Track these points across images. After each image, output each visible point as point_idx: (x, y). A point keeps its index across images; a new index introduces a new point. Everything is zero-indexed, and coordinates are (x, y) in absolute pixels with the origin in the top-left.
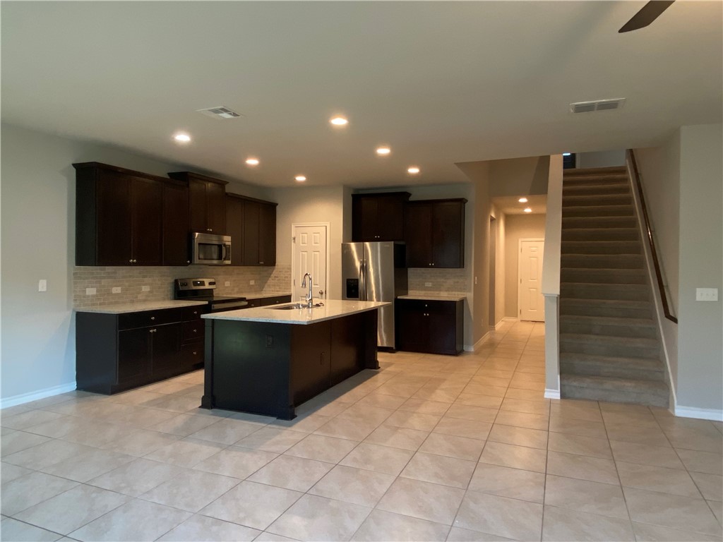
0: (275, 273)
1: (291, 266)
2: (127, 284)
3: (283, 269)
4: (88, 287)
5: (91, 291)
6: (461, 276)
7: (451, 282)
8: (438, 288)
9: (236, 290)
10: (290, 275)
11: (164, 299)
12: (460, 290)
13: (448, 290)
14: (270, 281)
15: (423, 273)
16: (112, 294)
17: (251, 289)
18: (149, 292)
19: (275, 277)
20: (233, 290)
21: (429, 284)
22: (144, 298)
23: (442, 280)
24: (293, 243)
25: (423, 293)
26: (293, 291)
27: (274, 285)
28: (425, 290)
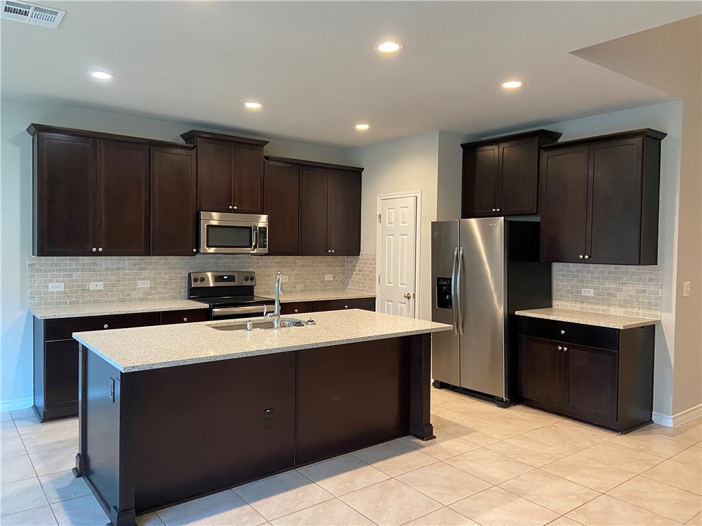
0: (359, 265)
1: (375, 255)
2: (113, 278)
3: (368, 259)
4: (51, 281)
5: (56, 287)
6: (651, 280)
7: (630, 290)
8: (605, 298)
9: (299, 287)
10: (375, 268)
11: (174, 298)
12: (649, 306)
13: (625, 304)
14: (355, 277)
15: (579, 271)
16: (90, 291)
17: (325, 286)
18: (151, 288)
19: (359, 271)
20: (295, 287)
21: (589, 292)
22: (141, 296)
23: (614, 285)
24: (378, 223)
25: (577, 306)
26: (378, 293)
27: (358, 282)
28: (582, 302)
